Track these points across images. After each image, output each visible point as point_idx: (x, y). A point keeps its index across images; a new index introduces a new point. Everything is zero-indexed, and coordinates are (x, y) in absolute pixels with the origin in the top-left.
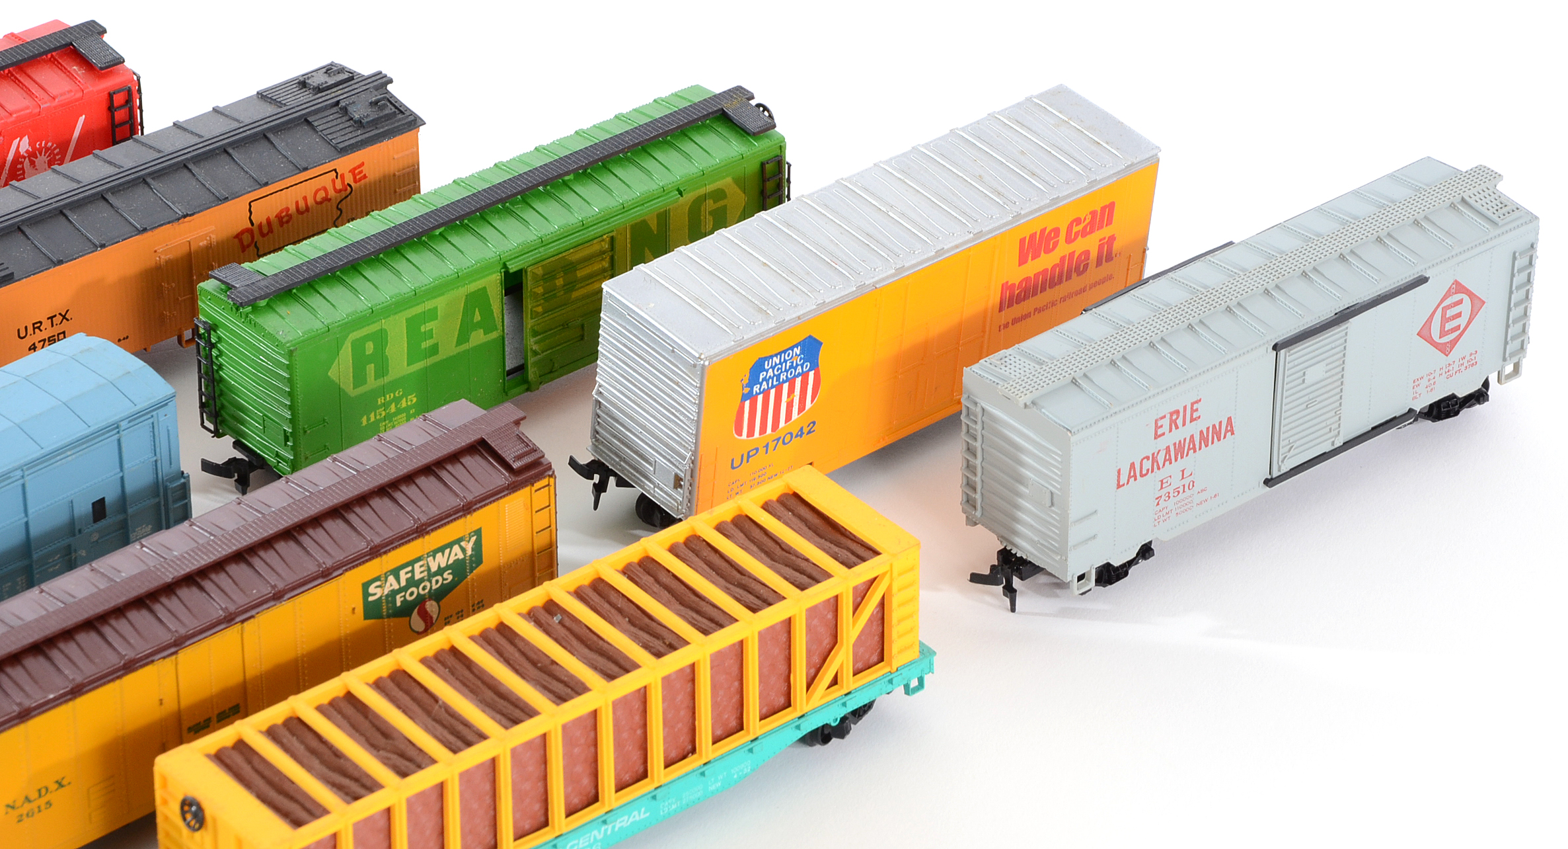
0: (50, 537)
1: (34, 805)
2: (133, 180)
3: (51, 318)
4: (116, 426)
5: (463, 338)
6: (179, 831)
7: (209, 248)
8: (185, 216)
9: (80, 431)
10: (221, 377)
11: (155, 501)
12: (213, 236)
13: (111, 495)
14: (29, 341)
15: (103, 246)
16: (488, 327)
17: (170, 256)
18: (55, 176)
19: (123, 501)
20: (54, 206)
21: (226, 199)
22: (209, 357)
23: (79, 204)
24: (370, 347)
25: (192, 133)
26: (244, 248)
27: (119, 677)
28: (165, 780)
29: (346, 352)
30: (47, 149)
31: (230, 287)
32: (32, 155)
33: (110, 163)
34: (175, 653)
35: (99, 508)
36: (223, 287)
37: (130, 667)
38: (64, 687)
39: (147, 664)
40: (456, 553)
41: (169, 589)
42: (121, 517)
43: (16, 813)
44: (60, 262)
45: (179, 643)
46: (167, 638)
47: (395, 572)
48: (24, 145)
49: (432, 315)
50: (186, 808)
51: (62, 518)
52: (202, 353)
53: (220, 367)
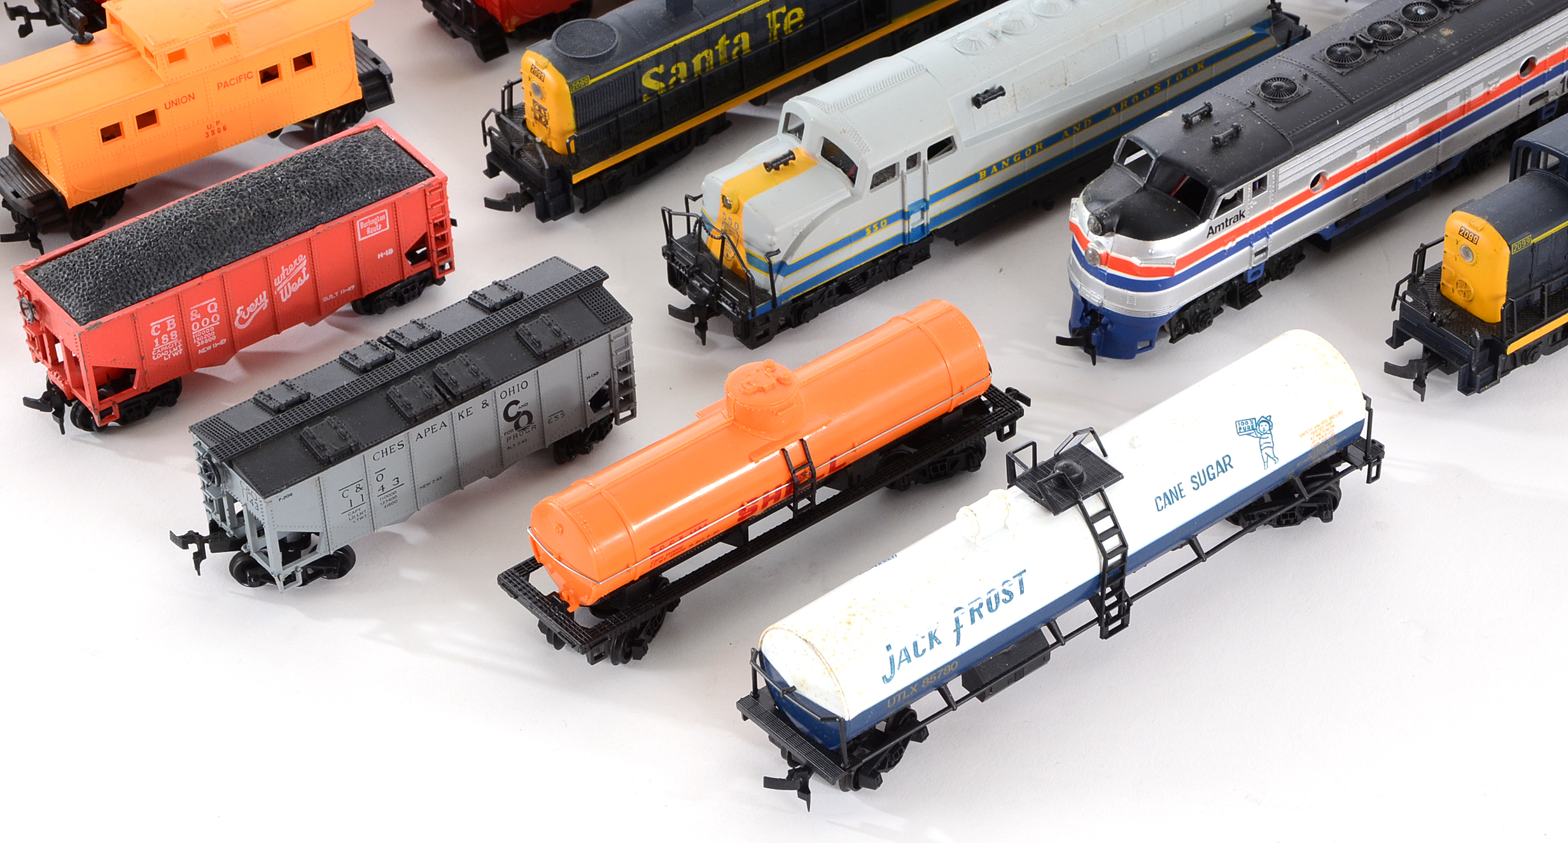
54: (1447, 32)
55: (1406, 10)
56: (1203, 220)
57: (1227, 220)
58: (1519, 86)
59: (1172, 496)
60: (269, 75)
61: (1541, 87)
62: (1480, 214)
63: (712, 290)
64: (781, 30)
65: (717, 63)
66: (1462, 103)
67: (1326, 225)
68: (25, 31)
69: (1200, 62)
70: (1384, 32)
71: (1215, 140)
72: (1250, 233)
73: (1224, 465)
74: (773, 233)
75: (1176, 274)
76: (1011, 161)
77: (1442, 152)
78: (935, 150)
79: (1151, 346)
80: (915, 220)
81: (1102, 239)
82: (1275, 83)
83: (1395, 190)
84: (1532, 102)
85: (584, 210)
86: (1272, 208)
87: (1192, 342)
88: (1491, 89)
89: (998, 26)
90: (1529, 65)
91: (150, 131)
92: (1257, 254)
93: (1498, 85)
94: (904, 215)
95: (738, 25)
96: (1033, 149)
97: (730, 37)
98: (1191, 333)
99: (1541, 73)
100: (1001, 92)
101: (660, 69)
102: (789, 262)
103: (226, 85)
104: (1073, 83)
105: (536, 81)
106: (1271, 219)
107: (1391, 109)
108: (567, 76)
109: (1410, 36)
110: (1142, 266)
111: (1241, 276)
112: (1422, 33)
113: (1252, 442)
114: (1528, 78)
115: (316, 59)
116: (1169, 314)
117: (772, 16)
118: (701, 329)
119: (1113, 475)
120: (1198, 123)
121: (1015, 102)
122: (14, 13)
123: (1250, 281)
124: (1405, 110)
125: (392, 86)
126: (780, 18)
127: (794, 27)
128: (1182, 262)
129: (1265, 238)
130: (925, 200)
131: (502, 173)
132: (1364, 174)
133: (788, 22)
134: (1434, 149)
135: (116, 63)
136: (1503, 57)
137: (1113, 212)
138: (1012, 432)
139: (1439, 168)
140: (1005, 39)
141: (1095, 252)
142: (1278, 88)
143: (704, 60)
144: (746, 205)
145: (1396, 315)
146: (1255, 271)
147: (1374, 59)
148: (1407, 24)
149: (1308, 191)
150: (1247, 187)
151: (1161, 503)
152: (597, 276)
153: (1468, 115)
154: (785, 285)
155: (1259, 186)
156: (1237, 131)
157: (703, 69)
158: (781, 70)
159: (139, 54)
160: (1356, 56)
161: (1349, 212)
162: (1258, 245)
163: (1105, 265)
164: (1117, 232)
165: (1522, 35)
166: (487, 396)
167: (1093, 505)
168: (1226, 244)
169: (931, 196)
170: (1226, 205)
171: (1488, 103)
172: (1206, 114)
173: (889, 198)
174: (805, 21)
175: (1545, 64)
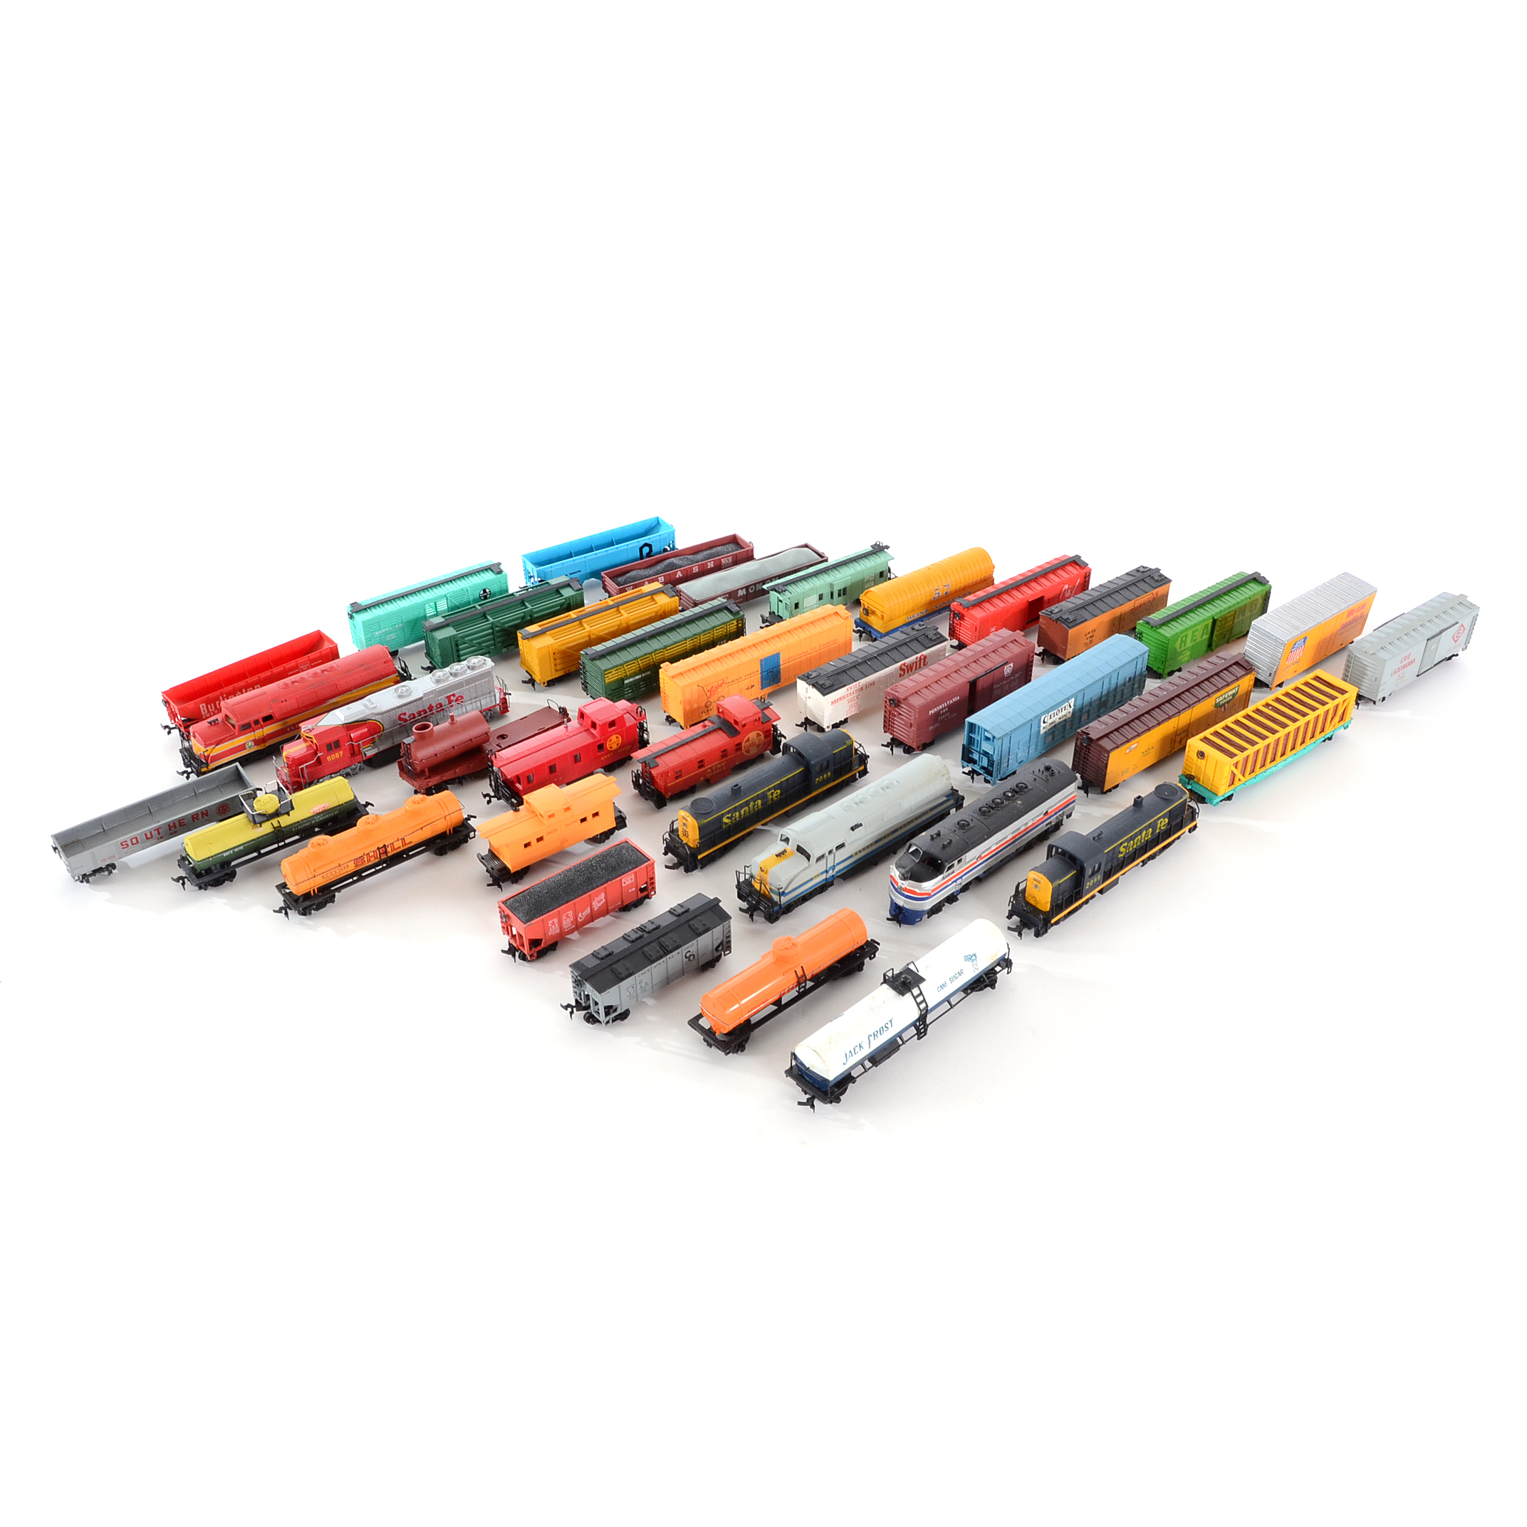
0: (1120, 686)
3: (1092, 631)
4: (1137, 658)
5: (1202, 637)
6: (1196, 758)
7: (1125, 613)
8: (1120, 605)
9: (1129, 660)
11: (1139, 680)
12: (1126, 610)
13: (1132, 676)
17: (1117, 615)
19: (1135, 677)
21: (1129, 600)
24: (1184, 638)
27: (1168, 720)
28: (1190, 746)
29: (1180, 639)
30: (1071, 588)
31: (1148, 622)
34: (1179, 715)
35: (1130, 681)
37: (1170, 718)
40: (1234, 691)
41: (1174, 698)
42: (1133, 681)
43: (1143, 754)
45: (1179, 712)
46: (1176, 711)
47: (1222, 696)
48: (1066, 587)
50: (1198, 753)
51: (1123, 681)
54: (1019, 802)
55: (1004, 794)
56: (940, 875)
57: (949, 874)
58: (1043, 820)
59: (942, 986)
60: (583, 820)
61: (1050, 820)
62: (1041, 872)
63: (756, 902)
64: (772, 799)
65: (749, 811)
66: (1026, 827)
67: (980, 873)
68: (489, 802)
70: (998, 802)
71: (943, 845)
72: (956, 878)
73: (960, 973)
74: (780, 881)
75: (929, 895)
76: (864, 849)
77: (1020, 843)
78: (839, 847)
79: (920, 920)
80: (831, 873)
81: (904, 882)
82: (960, 822)
83: (1003, 859)
84: (1047, 825)
85: (701, 868)
86: (964, 868)
87: (934, 918)
88: (1035, 822)
89: (858, 800)
90: (1046, 813)
91: (541, 843)
92: (958, 885)
93: (1037, 820)
94: (827, 872)
95: (758, 797)
97: (754, 802)
98: (935, 914)
99: (1049, 816)
100: (861, 825)
101: (730, 815)
102: (786, 892)
103: (568, 825)
104: (885, 820)
105: (684, 821)
106: (963, 872)
107: (1003, 831)
108: (696, 820)
109: (1007, 804)
111: (953, 893)
112: (1012, 803)
113: (969, 963)
114: (1046, 817)
115: (600, 813)
116: (927, 909)
117: (769, 793)
118: (751, 916)
119: (922, 980)
120: (935, 837)
121: (866, 828)
122: (485, 796)
123: (955, 895)
124: (1007, 831)
125: (626, 821)
126: (772, 794)
127: (776, 797)
128: (933, 891)
129: (961, 879)
130: (834, 866)
131: (669, 854)
132: (994, 854)
133: (775, 795)
134: (1016, 844)
135: (528, 819)
136: (1038, 810)
137: (907, 872)
138: (874, 956)
139: (1017, 850)
141: (901, 887)
142: (962, 824)
143: (745, 811)
144: (770, 871)
145: (1009, 908)
146: (957, 891)
147: (996, 812)
148: (1006, 799)
149: (975, 862)
150: (956, 862)
151: (939, 989)
152: (717, 901)
154: (784, 900)
155: (959, 862)
156: (951, 841)
157: (745, 814)
158: (773, 813)
159: (537, 815)
160: (989, 811)
161: (988, 868)
162: (959, 882)
163: (904, 891)
164: (909, 879)
165: (1045, 803)
166: (679, 950)
167: (916, 991)
168: (948, 883)
169: (836, 864)
170: (950, 868)
171: (1034, 827)
172: (938, 834)
173: (822, 866)
174: (781, 795)
175: (1051, 812)
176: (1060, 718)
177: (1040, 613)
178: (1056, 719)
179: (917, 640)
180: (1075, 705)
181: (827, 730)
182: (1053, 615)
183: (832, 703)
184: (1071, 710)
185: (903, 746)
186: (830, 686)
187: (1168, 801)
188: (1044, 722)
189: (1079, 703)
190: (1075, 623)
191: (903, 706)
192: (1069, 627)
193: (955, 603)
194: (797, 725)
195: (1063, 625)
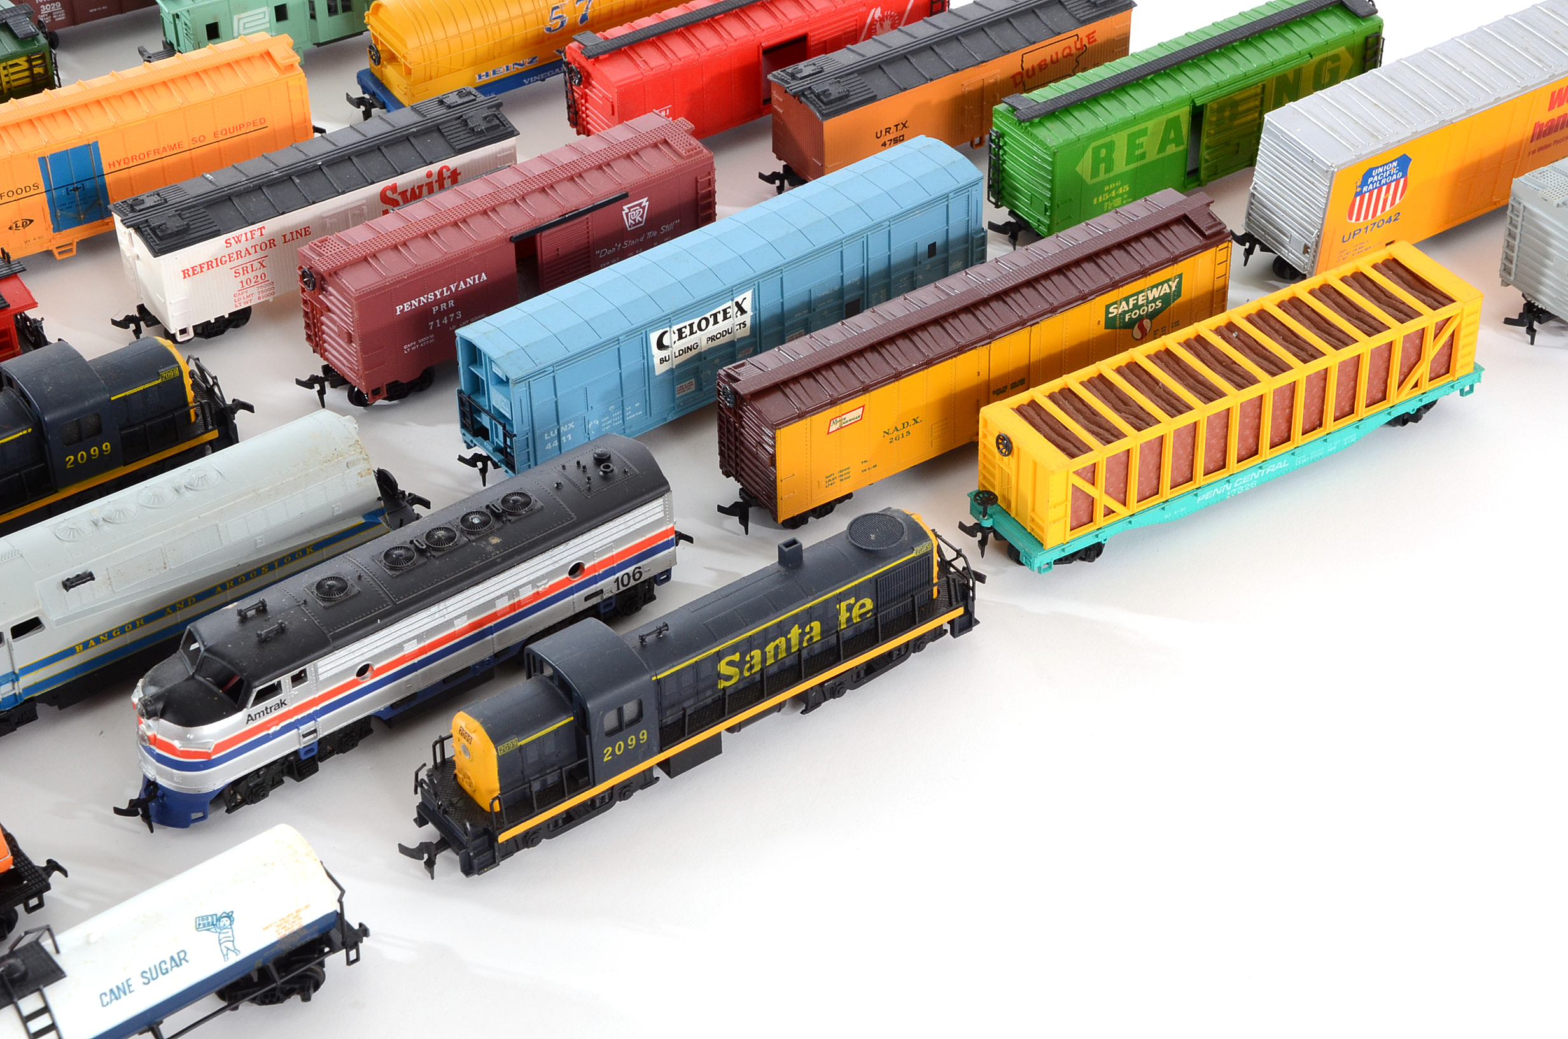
0: (903, 265)
1: (900, 433)
2: (951, 37)
3: (896, 126)
4: (946, 196)
5: (1162, 149)
6: (994, 457)
7: (995, 84)
8: (983, 62)
9: (925, 198)
10: (1004, 168)
11: (964, 246)
12: (998, 76)
13: (939, 241)
14: (882, 140)
15: (931, 80)
16: (1177, 141)
17: (971, 88)
18: (900, 33)
19: (947, 244)
20: (902, 52)
21: (1009, 52)
22: (997, 155)
23: (916, 52)
24: (1103, 152)
25: (986, 8)
26: (1016, 85)
27: (955, 356)
28: (986, 421)
29: (1089, 154)
30: (891, 16)
31: (1015, 109)
32: (882, 20)
33: (934, 26)
34: (990, 343)
35: (932, 248)
36: (1010, 109)
37: (961, 350)
38: (921, 359)
39: (973, 349)
40: (1165, 289)
41: (985, 302)
42: (944, 255)
43: (888, 437)
44: (905, 89)
45: (991, 337)
46: (984, 333)
47: (1127, 299)
49: (1143, 132)
50: (1000, 441)
51: (910, 254)
52: (992, 152)
53: (1004, 162)
54: (495, 540)
55: (464, 519)
56: (240, 709)
57: (267, 709)
58: (570, 586)
59: (118, 993)
61: (594, 586)
62: (476, 718)
66: (512, 602)
67: (380, 707)
69: (309, 547)
70: (439, 538)
71: (259, 636)
72: (295, 718)
73: (178, 961)
75: (214, 757)
76: (110, 635)
77: (495, 643)
78: (19, 631)
79: (204, 818)
81: (150, 722)
82: (329, 583)
83: (451, 676)
84: (587, 598)
86: (317, 696)
87: (249, 813)
88: (540, 589)
89: (98, 516)
90: (576, 569)
92: (304, 736)
93: (547, 586)
96: (134, 625)
98: (247, 804)
99: (591, 576)
100: (90, 576)
104: (173, 567)
106: (318, 705)
109: (462, 543)
110: (181, 749)
111: (296, 753)
112: (473, 541)
113: (211, 937)
114: (580, 581)
116: (214, 791)
119: (54, 973)
120: (253, 617)
121: (111, 584)
123: (304, 757)
124: (450, 609)
128: (219, 747)
129: (313, 722)
130: (14, 673)
132: (414, 664)
134: (488, 641)
136: (547, 563)
137: (156, 698)
139: (496, 655)
140: (106, 528)
141: (145, 733)
142: (331, 587)
145: (418, 799)
146: (308, 749)
147: (425, 564)
148: (462, 531)
149: (354, 680)
150: (285, 680)
151: (106, 999)
153: (518, 613)
156: (282, 630)
160: (409, 559)
161: (403, 696)
162: (305, 728)
163: (154, 745)
164: (162, 716)
165: (564, 545)
168: (269, 729)
169: (20, 670)
170: (262, 696)
171: (539, 601)
172: (262, 609)
175: (594, 568)
176: (712, 339)
177: (770, 77)
178: (701, 340)
179: (439, 130)
180: (756, 307)
181: (179, 338)
182: (793, 83)
183: (186, 274)
184: (747, 318)
185: (348, 386)
186: (178, 233)
187: (872, 556)
188: (661, 346)
189: (771, 303)
190: (840, 105)
191: (330, 289)
192: (822, 115)
193: (574, 45)
194: (114, 323)
195: (812, 107)
